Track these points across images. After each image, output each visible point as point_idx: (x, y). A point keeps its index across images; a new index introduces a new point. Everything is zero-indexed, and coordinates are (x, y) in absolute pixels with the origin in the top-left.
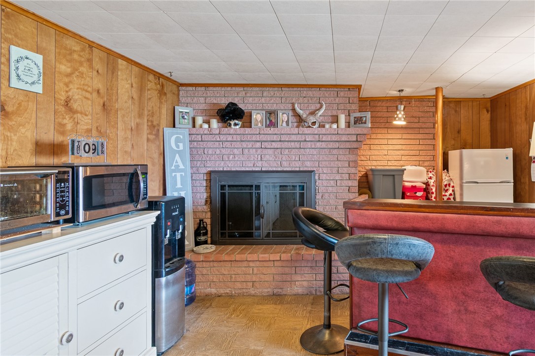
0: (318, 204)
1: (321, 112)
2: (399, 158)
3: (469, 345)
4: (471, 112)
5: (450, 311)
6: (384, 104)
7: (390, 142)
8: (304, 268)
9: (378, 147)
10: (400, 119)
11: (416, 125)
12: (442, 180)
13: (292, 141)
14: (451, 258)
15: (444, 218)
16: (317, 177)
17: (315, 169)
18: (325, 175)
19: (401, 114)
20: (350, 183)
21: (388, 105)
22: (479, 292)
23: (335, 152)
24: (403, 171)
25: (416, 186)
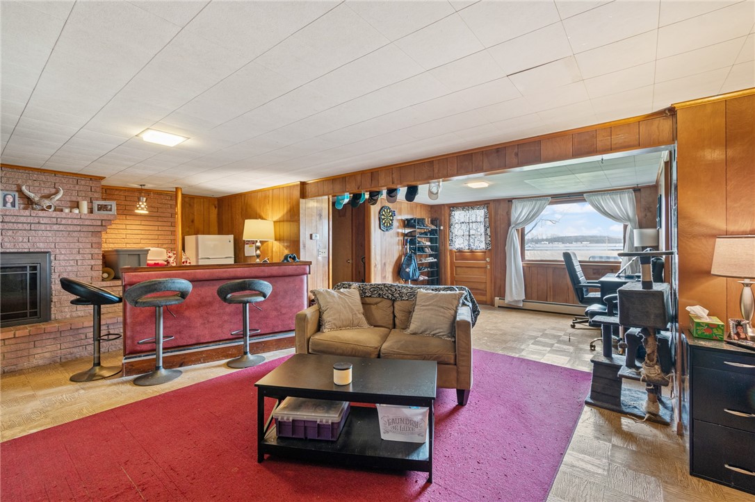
0: (53, 283)
1: (58, 197)
2: (138, 241)
3: (210, 341)
4: (202, 206)
5: (199, 324)
6: (122, 193)
7: (128, 227)
8: (46, 341)
9: (116, 231)
10: (142, 209)
11: (155, 214)
12: (181, 257)
13: (20, 223)
14: (199, 295)
15: (195, 272)
16: (52, 258)
17: (50, 250)
18: (63, 256)
19: (143, 204)
20: (93, 262)
21: (126, 194)
22: (216, 310)
23: (75, 234)
24: (148, 251)
25: (158, 263)
